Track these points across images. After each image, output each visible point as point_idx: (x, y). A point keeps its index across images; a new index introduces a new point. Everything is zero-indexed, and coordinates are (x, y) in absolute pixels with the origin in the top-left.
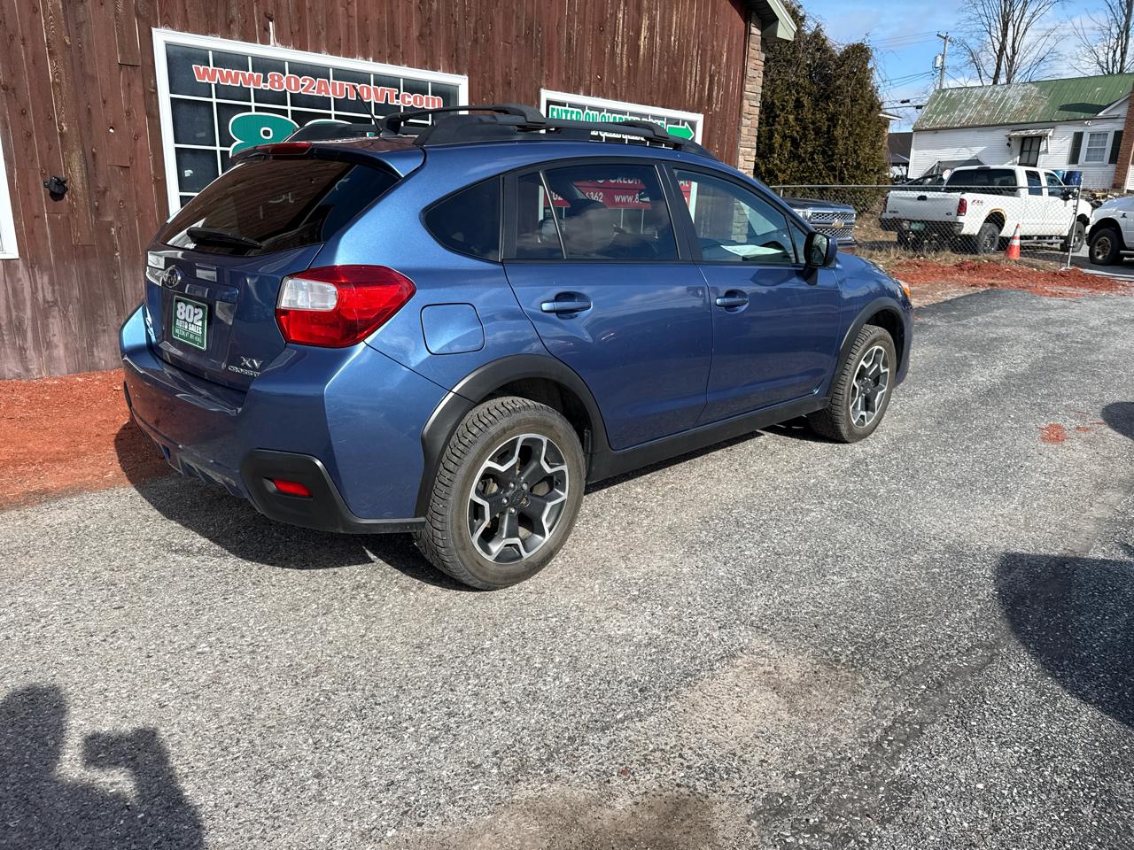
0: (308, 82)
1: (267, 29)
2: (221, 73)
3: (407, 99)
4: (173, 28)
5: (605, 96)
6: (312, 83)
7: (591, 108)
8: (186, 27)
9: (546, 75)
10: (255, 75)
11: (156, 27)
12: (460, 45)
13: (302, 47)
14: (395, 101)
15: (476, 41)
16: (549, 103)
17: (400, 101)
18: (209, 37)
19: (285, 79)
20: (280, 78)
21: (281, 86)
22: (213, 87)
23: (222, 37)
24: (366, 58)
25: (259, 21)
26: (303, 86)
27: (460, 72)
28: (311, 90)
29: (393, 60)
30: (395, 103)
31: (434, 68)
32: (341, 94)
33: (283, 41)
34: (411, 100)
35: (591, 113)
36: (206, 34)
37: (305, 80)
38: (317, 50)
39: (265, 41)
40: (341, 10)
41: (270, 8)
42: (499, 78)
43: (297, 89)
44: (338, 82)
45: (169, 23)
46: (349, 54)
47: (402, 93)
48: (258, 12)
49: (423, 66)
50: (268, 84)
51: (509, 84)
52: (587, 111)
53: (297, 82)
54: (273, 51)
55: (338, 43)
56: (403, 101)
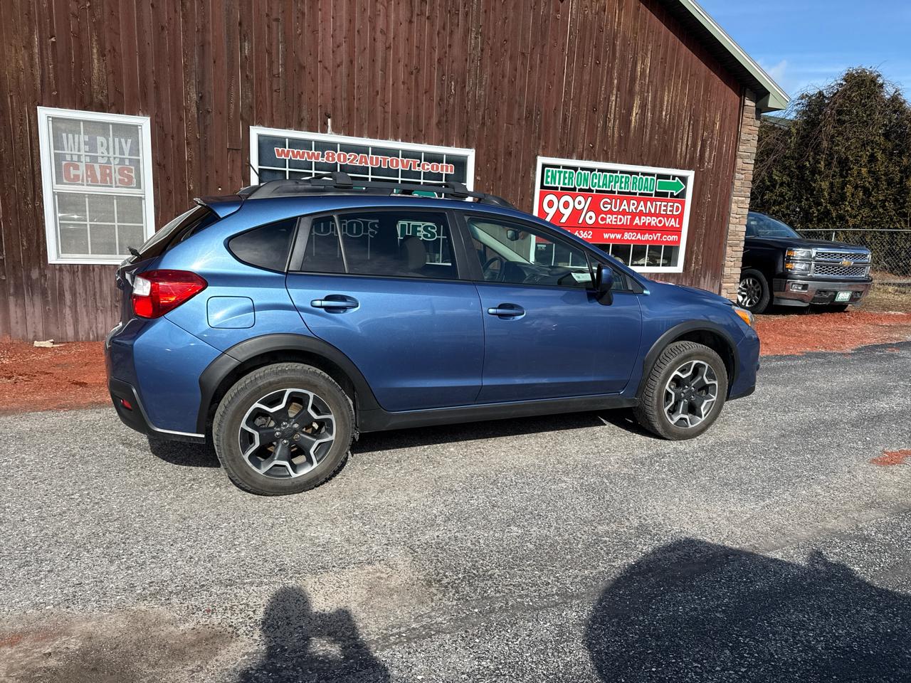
0: (353, 156)
1: (326, 123)
2: (293, 152)
3: (426, 167)
4: (264, 126)
5: (596, 160)
6: (355, 157)
7: (583, 169)
8: (272, 124)
9: (543, 146)
10: (316, 153)
11: (253, 125)
12: (470, 127)
13: (350, 134)
14: (417, 168)
15: (483, 124)
16: (544, 166)
17: (421, 168)
18: (287, 130)
19: (336, 155)
20: (334, 155)
21: (334, 159)
22: (287, 161)
23: (295, 130)
24: (396, 139)
25: (321, 118)
26: (349, 159)
27: (469, 147)
28: (355, 162)
29: (417, 140)
30: (417, 170)
31: (448, 145)
32: (377, 164)
33: (336, 130)
34: (430, 167)
35: (583, 172)
36: (285, 128)
37: (350, 156)
38: (360, 135)
39: (324, 131)
40: (379, 109)
41: (329, 110)
42: (501, 149)
43: (345, 161)
44: (374, 156)
45: (261, 123)
46: (384, 137)
47: (423, 162)
48: (321, 113)
49: (439, 143)
50: (325, 159)
51: (510, 153)
52: (579, 171)
53: (345, 156)
54: (330, 137)
55: (376, 130)
56: (423, 168)
